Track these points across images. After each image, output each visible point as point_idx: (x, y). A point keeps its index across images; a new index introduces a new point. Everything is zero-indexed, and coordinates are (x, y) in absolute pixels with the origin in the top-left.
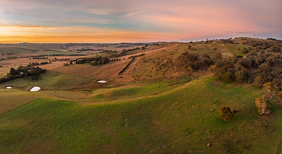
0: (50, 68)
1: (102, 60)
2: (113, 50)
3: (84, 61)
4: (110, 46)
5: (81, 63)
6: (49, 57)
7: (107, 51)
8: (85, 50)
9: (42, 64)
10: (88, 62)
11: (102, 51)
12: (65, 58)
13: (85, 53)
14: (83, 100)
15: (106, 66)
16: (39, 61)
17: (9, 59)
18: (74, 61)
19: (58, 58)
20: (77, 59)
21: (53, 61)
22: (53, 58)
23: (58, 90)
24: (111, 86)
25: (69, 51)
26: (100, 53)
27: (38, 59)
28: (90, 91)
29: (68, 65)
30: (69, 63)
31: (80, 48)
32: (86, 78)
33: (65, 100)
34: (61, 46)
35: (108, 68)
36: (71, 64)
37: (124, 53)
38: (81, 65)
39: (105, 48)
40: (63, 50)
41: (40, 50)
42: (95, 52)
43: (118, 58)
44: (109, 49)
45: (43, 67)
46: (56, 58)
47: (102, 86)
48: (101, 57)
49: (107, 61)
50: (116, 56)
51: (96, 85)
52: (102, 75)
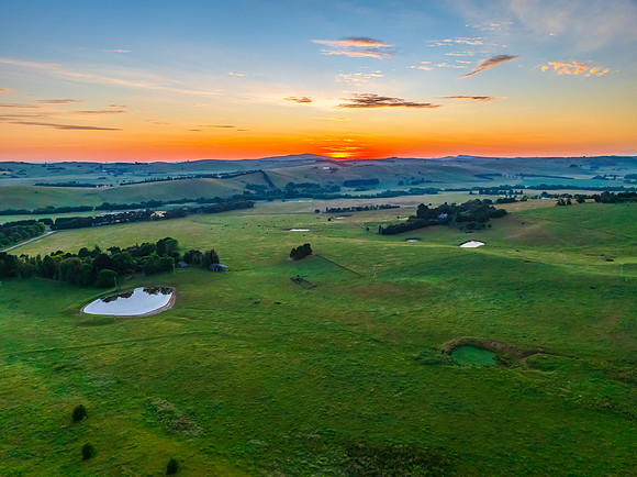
9: (500, 201)
17: (417, 192)
41: (503, 174)
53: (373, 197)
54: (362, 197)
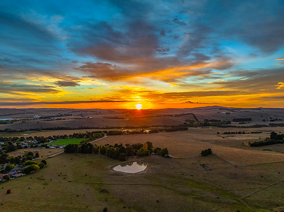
53: (248, 127)
54: (242, 127)
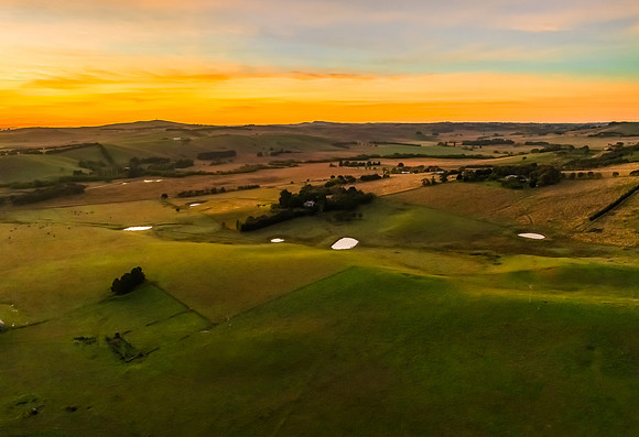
0: (385, 192)
1: (537, 175)
2: (579, 144)
3: (481, 175)
4: (571, 134)
5: (473, 180)
6: (384, 162)
7: (556, 148)
8: (488, 143)
9: (365, 179)
10: (494, 179)
11: (540, 148)
12: (427, 163)
13: (487, 150)
14: (470, 278)
15: (550, 192)
16: (357, 173)
17: (277, 165)
18: (453, 172)
19: (407, 163)
20: (463, 168)
21: (394, 171)
22: (395, 163)
23: (404, 248)
24: (559, 250)
25: (440, 144)
26: (533, 151)
27: (352, 165)
28: (495, 260)
29: (434, 183)
30: (437, 178)
31: (474, 137)
32: (485, 221)
33: (422, 274)
34: (418, 131)
35: (556, 200)
36: (444, 180)
37: (617, 156)
38: (472, 186)
39: (551, 139)
40: (424, 144)
41: (358, 142)
42: (516, 150)
43: (595, 171)
44: (564, 141)
45: (365, 188)
46: (401, 165)
47: (530, 248)
48: (535, 165)
49: (553, 178)
50: (587, 162)
51: (513, 243)
52: (534, 217)
